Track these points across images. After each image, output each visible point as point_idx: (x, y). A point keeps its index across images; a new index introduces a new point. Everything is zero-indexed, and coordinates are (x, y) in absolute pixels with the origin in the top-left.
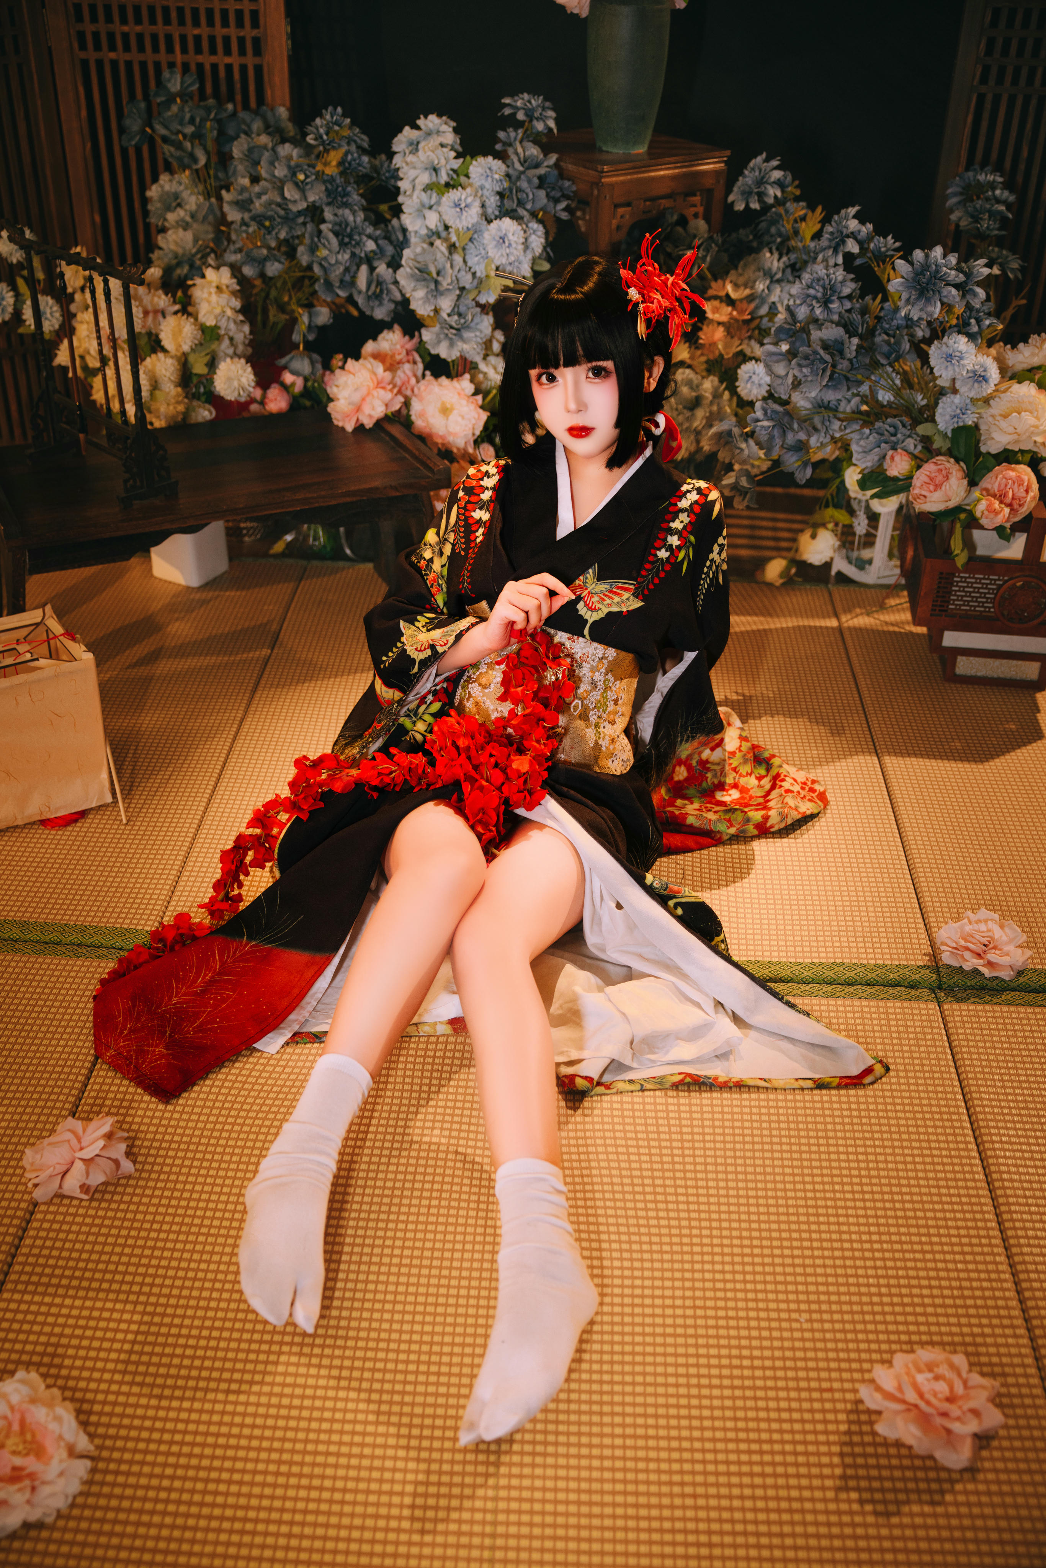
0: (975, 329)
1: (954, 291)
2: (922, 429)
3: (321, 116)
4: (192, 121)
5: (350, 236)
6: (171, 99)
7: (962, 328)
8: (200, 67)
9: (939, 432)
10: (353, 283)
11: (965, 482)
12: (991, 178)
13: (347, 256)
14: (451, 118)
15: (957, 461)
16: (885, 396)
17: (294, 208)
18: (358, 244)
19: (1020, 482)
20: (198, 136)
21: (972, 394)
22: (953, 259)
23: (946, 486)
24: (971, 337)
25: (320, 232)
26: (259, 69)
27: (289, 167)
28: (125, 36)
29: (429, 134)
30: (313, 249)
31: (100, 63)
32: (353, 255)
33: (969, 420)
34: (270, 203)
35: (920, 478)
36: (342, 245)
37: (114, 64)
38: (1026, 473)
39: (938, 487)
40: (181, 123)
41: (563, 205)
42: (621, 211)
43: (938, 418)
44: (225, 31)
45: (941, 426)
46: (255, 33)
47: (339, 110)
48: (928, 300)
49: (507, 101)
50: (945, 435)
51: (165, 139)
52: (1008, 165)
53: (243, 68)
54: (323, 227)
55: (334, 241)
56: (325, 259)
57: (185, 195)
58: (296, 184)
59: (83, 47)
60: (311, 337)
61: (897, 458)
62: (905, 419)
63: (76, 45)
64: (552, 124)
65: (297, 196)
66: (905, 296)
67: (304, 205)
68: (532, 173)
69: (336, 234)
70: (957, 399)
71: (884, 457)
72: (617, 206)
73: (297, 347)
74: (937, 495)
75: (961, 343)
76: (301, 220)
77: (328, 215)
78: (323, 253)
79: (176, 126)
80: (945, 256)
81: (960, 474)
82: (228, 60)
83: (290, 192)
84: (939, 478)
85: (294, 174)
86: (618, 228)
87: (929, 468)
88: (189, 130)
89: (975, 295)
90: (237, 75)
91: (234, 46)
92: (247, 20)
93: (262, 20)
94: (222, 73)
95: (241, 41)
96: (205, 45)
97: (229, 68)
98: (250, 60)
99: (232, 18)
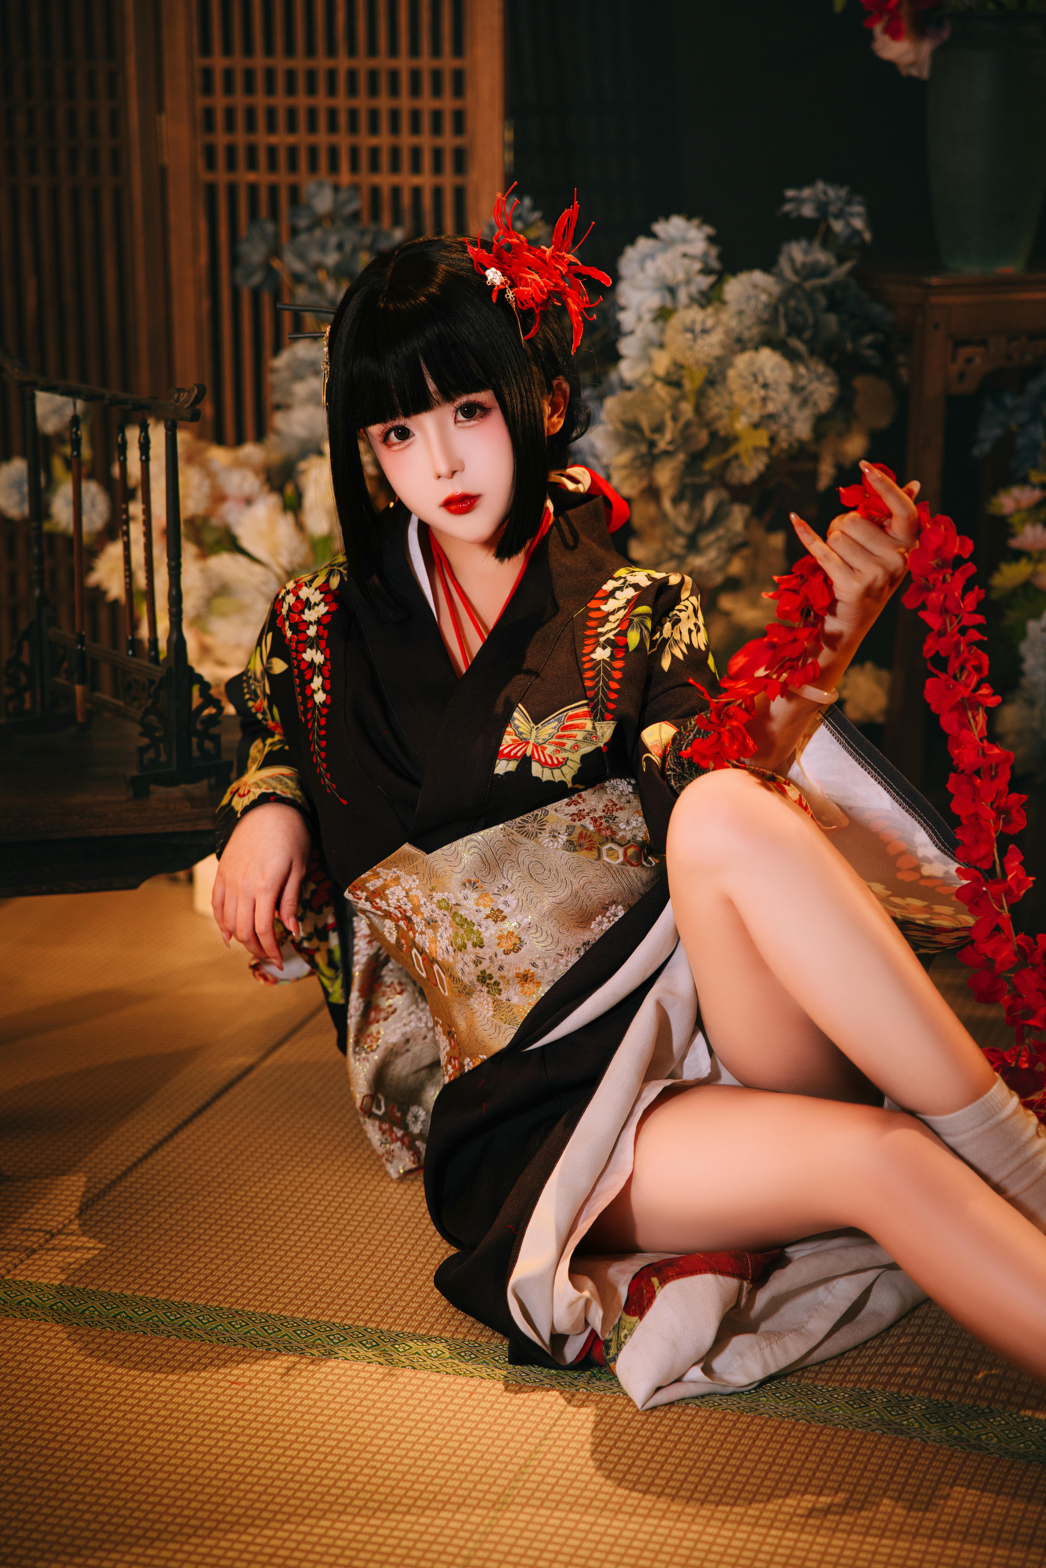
6: (315, 222)
8: (375, 191)
14: (706, 221)
26: (460, 193)
28: (272, 151)
29: (669, 243)
31: (232, 189)
37: (253, 189)
41: (868, 339)
42: (965, 352)
44: (415, 140)
46: (458, 141)
49: (790, 193)
51: (297, 278)
53: (438, 192)
59: (211, 165)
63: (201, 163)
64: (858, 223)
68: (809, 284)
72: (959, 343)
79: (315, 256)
82: (416, 180)
86: (962, 376)
88: (332, 259)
90: (427, 202)
91: (427, 161)
92: (448, 124)
93: (469, 123)
94: (406, 199)
95: (438, 154)
96: (385, 160)
97: (417, 192)
98: (448, 180)
99: (426, 122)
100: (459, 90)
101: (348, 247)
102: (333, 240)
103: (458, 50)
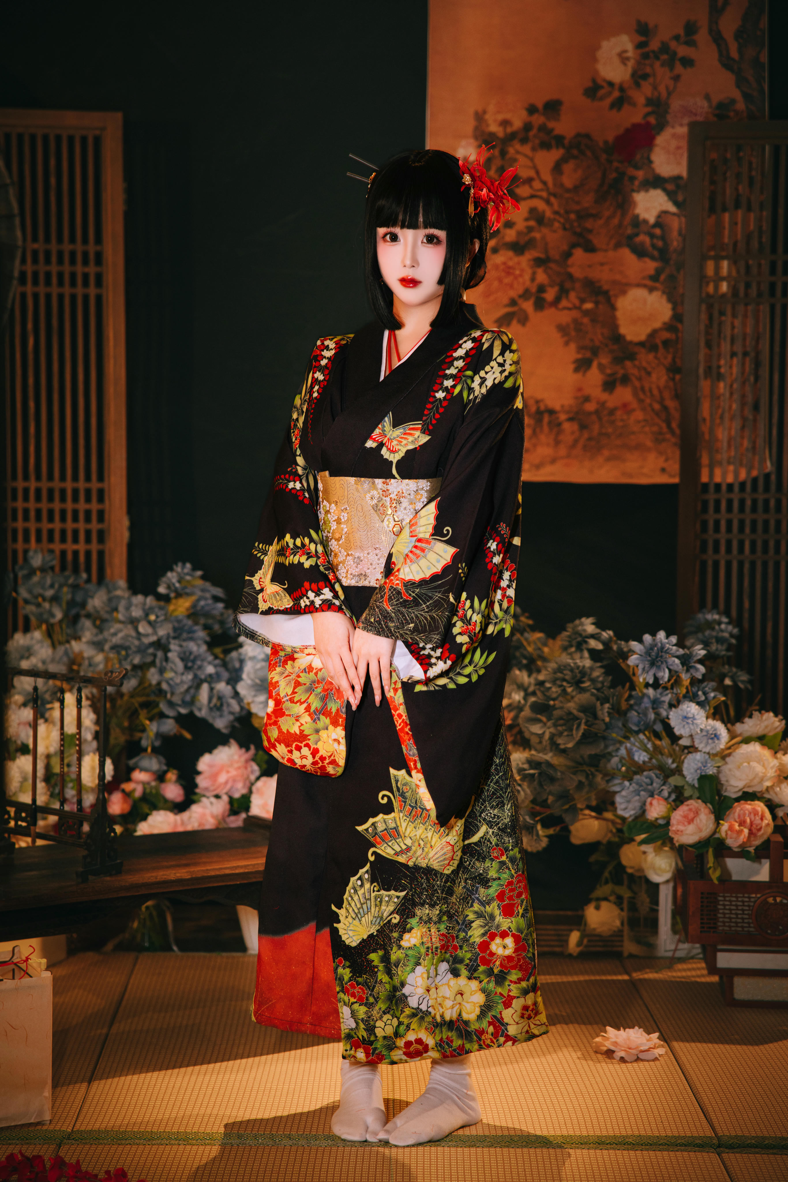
0: (703, 698)
1: (677, 661)
2: (674, 781)
3: (172, 570)
4: (52, 586)
5: (194, 661)
6: (32, 572)
7: (692, 697)
9: (687, 782)
10: (193, 702)
11: (712, 817)
12: (716, 617)
13: (190, 676)
15: (705, 802)
16: (641, 757)
17: (146, 641)
18: (200, 668)
19: (756, 813)
20: (55, 599)
21: (707, 749)
22: (674, 639)
23: (697, 821)
24: (700, 704)
25: (167, 659)
26: (101, 554)
27: (144, 610)
30: (162, 671)
32: (196, 676)
33: (711, 771)
34: (127, 636)
35: (677, 816)
36: (187, 668)
38: (760, 806)
39: (691, 821)
40: (43, 588)
43: (685, 773)
44: (75, 526)
45: (689, 778)
46: (100, 526)
47: (188, 566)
48: (659, 668)
50: (693, 786)
51: (26, 602)
52: (734, 613)
53: (88, 554)
54: (170, 655)
55: (180, 665)
56: (171, 679)
57: (37, 647)
58: (150, 623)
60: (157, 744)
61: (655, 802)
62: (658, 772)
65: (149, 630)
66: (641, 667)
67: (154, 638)
69: (182, 659)
70: (698, 756)
71: (644, 804)
73: (145, 750)
74: (691, 828)
75: (692, 708)
76: (151, 650)
77: (174, 646)
78: (169, 675)
79: (38, 590)
80: (667, 637)
81: (707, 811)
82: (75, 547)
83: (143, 628)
84: (691, 815)
85: (147, 615)
87: (683, 810)
88: (49, 593)
89: (697, 670)
90: (82, 558)
91: (82, 537)
92: (94, 517)
93: (106, 516)
94: (70, 557)
95: (88, 533)
96: (57, 536)
97: (76, 553)
98: (94, 547)
99: (81, 516)
100: (101, 499)
101: (56, 586)
102: (49, 581)
103: (101, 478)
